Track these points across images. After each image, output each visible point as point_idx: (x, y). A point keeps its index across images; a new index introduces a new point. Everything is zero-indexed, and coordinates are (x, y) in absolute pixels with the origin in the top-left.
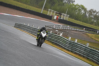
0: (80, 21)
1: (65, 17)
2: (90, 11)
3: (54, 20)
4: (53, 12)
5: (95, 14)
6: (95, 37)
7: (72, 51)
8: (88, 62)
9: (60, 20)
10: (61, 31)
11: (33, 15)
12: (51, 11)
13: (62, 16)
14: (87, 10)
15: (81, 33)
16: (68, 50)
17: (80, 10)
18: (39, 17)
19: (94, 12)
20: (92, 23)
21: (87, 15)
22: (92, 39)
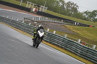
0: (58, 13)
1: (43, 9)
2: (68, 3)
3: (33, 12)
4: (32, 5)
5: (73, 6)
6: (73, 29)
7: (50, 43)
8: (66, 52)
9: (39, 12)
10: (39, 22)
11: (12, 8)
12: (29, 4)
13: (40, 9)
14: (65, 2)
15: (59, 25)
16: (47, 41)
17: (58, 2)
18: (18, 10)
19: (72, 4)
20: (70, 15)
21: (65, 7)
22: (70, 30)
